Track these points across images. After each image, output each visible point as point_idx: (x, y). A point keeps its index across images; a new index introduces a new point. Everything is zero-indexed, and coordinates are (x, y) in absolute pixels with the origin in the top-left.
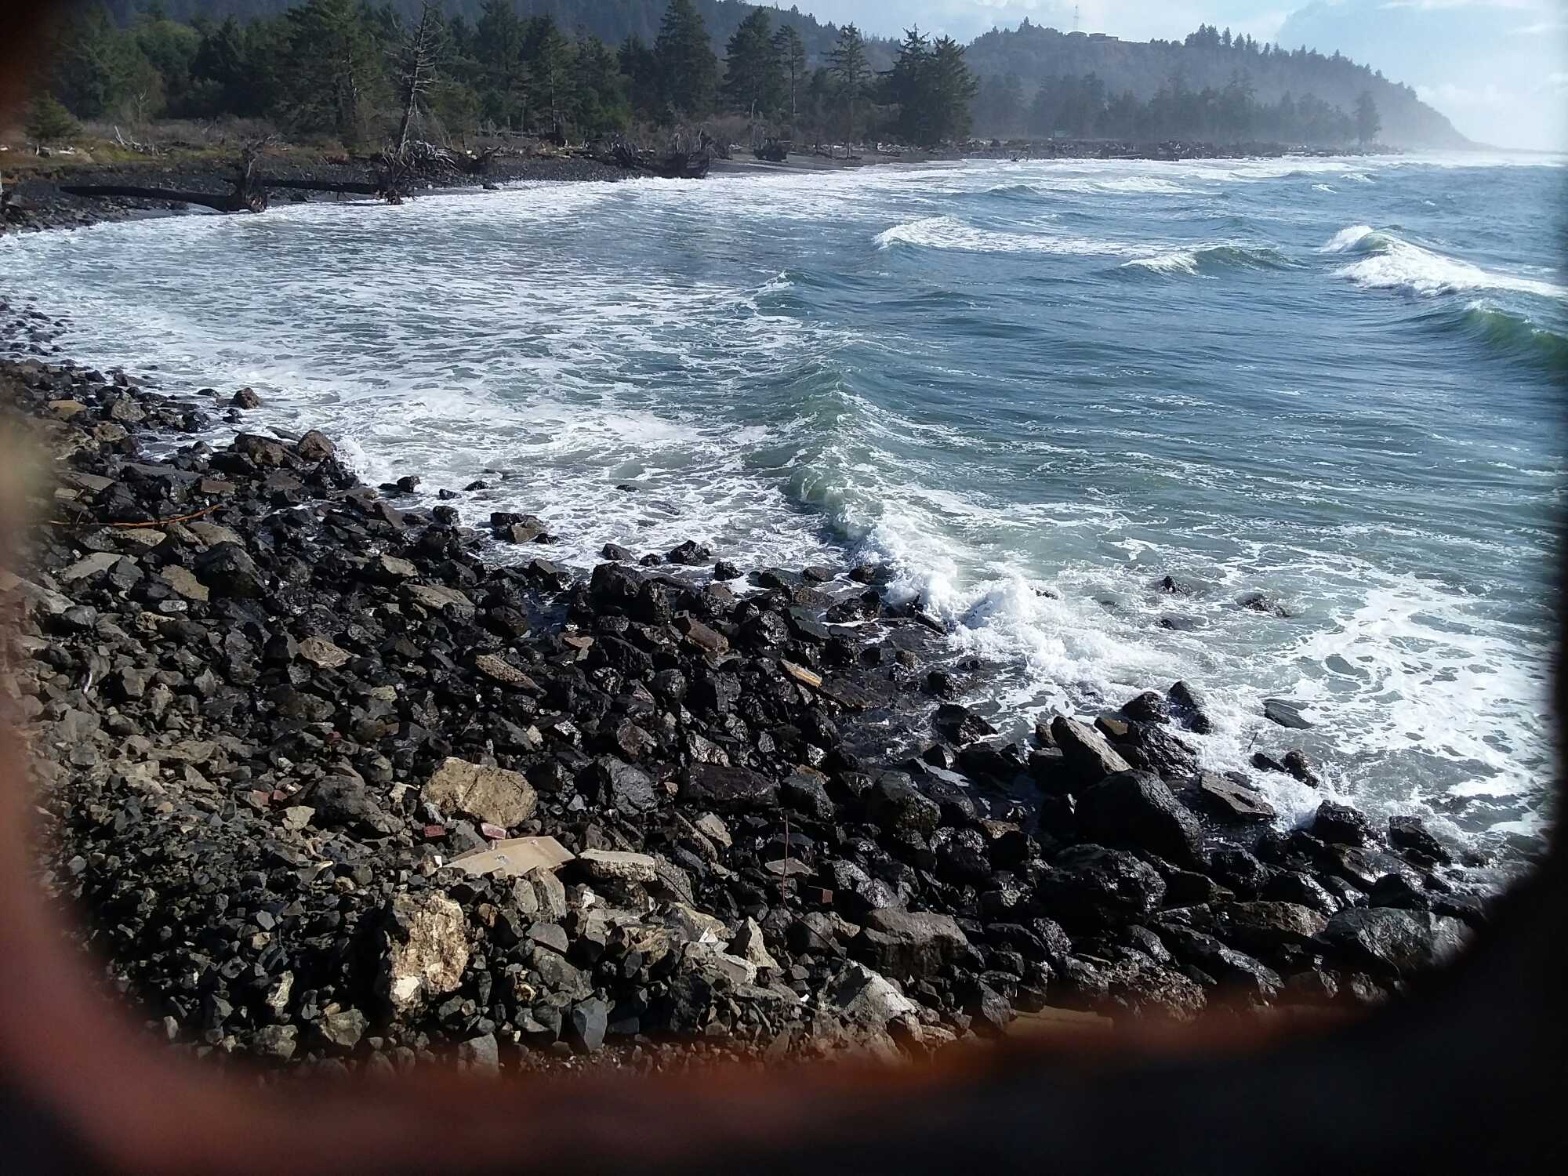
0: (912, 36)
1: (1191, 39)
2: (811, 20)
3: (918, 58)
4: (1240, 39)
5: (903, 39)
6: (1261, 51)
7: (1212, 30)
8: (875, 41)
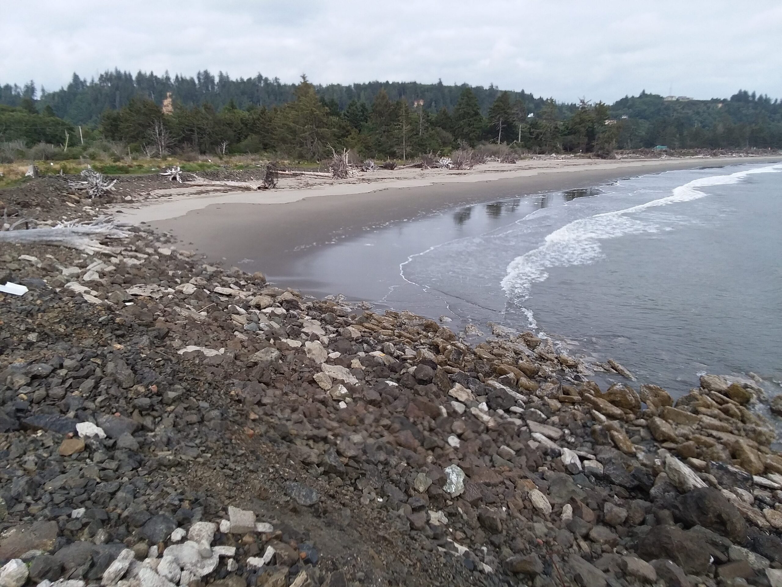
0: (582, 102)
1: (734, 98)
2: (531, 96)
3: (585, 111)
4: (761, 97)
5: (578, 103)
6: (773, 102)
7: (746, 93)
8: (563, 106)
